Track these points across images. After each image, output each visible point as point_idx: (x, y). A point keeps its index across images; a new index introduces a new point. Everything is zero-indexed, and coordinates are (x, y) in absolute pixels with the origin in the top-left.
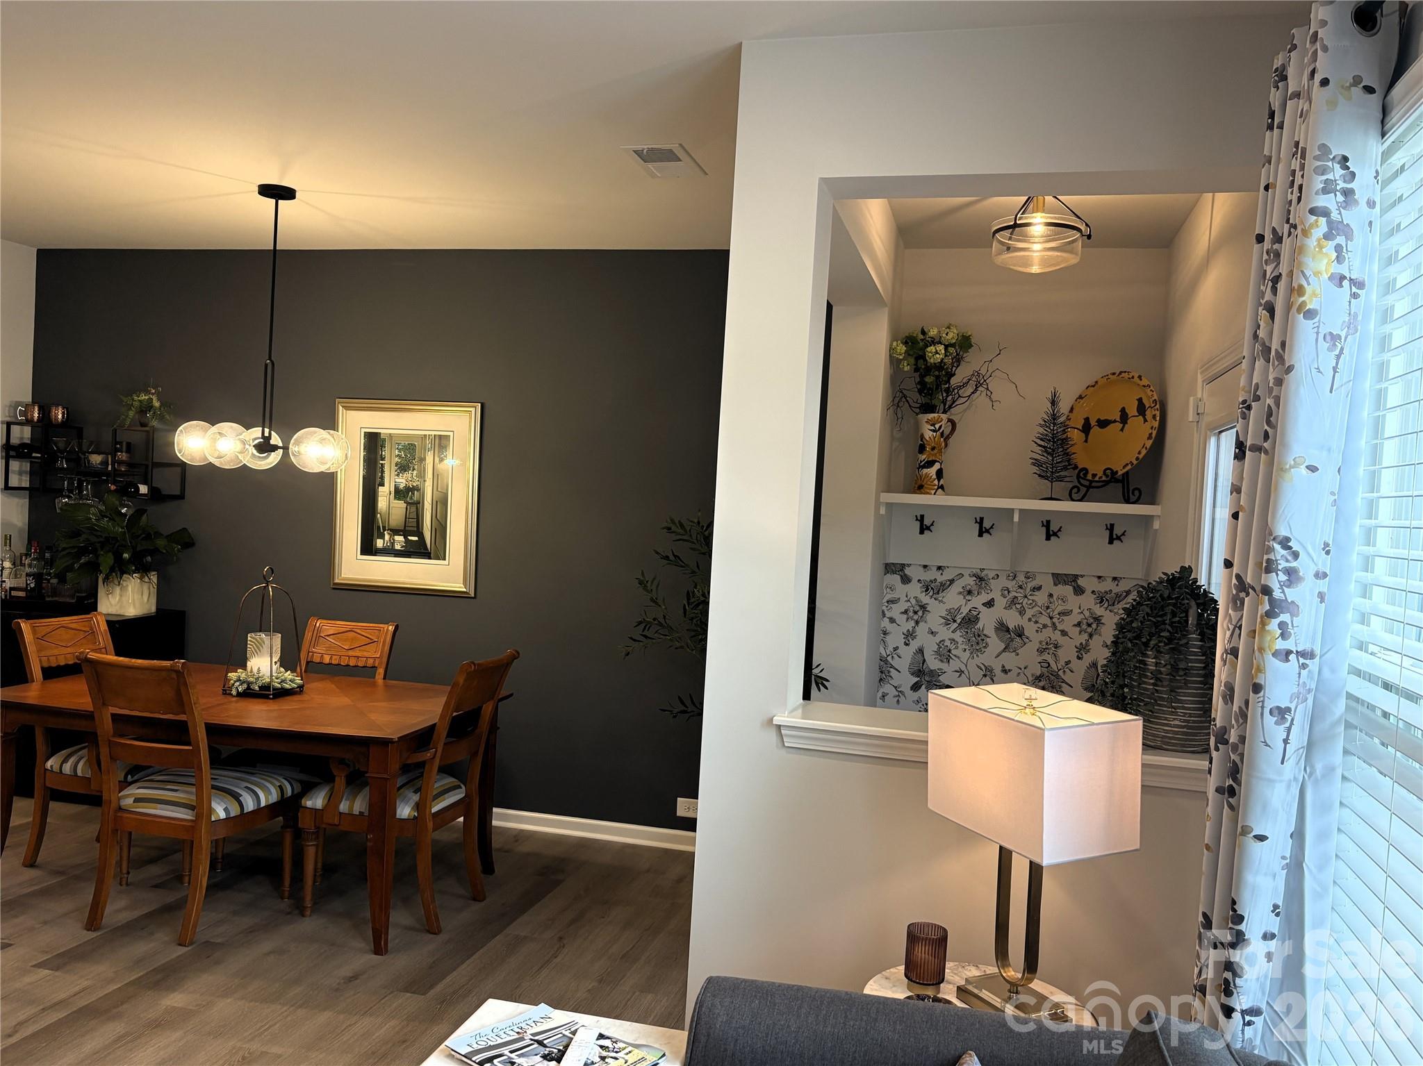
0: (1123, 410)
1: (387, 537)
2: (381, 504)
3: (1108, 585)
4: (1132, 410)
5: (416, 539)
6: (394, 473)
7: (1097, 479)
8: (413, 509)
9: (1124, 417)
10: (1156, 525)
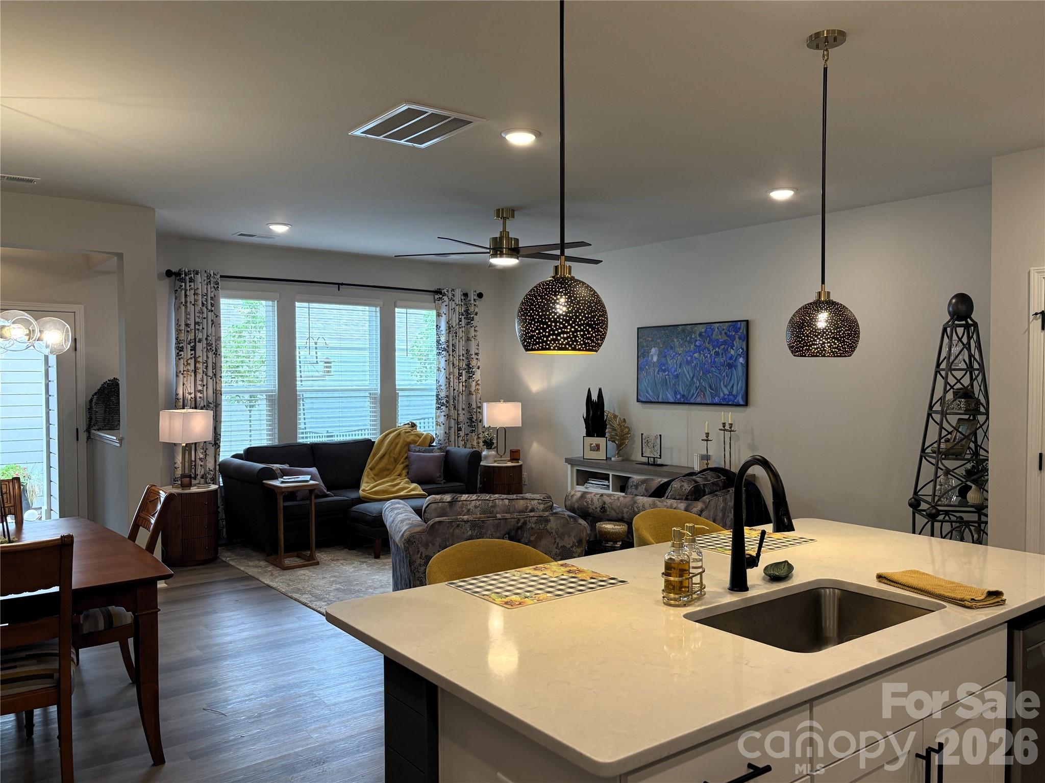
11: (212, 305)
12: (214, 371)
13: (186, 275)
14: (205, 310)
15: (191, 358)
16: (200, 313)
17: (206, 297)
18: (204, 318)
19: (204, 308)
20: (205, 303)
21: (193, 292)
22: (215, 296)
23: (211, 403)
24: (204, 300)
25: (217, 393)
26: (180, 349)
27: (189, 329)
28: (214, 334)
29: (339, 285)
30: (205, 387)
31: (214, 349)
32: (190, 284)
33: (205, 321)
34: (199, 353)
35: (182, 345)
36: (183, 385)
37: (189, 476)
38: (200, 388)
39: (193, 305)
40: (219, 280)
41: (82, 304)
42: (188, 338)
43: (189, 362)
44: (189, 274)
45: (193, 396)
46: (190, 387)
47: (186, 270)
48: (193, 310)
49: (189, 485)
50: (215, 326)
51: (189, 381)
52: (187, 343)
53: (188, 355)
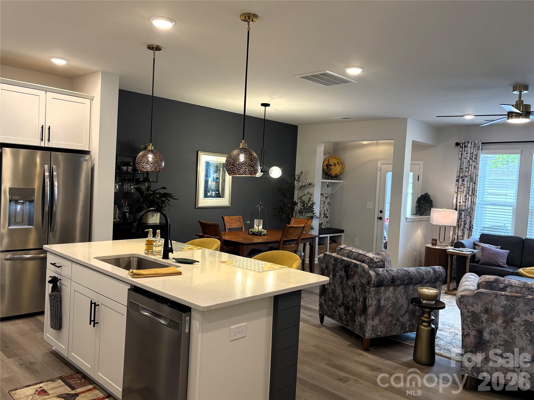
0: (334, 163)
1: (211, 192)
2: (210, 183)
3: (326, 195)
4: (336, 163)
5: (218, 192)
6: (213, 174)
7: (333, 176)
8: (217, 184)
9: (335, 165)
10: (342, 184)
11: (475, 158)
12: (473, 192)
13: (463, 144)
14: (471, 161)
15: (462, 185)
16: (468, 163)
17: (472, 155)
18: (470, 165)
19: (471, 160)
20: (471, 157)
21: (466, 152)
22: (477, 154)
23: (469, 208)
25: (473, 203)
26: (457, 181)
27: (462, 171)
28: (474, 173)
30: (467, 200)
32: (465, 148)
33: (470, 166)
34: (465, 183)
35: (458, 178)
36: (457, 198)
37: (436, 240)
38: (464, 200)
39: (466, 159)
40: (481, 145)
41: (422, 160)
42: (461, 175)
43: (460, 187)
44: (465, 144)
45: (461, 204)
46: (460, 199)
47: (463, 142)
48: (465, 162)
49: (435, 244)
50: (476, 169)
51: (460, 196)
52: (460, 178)
53: (460, 184)
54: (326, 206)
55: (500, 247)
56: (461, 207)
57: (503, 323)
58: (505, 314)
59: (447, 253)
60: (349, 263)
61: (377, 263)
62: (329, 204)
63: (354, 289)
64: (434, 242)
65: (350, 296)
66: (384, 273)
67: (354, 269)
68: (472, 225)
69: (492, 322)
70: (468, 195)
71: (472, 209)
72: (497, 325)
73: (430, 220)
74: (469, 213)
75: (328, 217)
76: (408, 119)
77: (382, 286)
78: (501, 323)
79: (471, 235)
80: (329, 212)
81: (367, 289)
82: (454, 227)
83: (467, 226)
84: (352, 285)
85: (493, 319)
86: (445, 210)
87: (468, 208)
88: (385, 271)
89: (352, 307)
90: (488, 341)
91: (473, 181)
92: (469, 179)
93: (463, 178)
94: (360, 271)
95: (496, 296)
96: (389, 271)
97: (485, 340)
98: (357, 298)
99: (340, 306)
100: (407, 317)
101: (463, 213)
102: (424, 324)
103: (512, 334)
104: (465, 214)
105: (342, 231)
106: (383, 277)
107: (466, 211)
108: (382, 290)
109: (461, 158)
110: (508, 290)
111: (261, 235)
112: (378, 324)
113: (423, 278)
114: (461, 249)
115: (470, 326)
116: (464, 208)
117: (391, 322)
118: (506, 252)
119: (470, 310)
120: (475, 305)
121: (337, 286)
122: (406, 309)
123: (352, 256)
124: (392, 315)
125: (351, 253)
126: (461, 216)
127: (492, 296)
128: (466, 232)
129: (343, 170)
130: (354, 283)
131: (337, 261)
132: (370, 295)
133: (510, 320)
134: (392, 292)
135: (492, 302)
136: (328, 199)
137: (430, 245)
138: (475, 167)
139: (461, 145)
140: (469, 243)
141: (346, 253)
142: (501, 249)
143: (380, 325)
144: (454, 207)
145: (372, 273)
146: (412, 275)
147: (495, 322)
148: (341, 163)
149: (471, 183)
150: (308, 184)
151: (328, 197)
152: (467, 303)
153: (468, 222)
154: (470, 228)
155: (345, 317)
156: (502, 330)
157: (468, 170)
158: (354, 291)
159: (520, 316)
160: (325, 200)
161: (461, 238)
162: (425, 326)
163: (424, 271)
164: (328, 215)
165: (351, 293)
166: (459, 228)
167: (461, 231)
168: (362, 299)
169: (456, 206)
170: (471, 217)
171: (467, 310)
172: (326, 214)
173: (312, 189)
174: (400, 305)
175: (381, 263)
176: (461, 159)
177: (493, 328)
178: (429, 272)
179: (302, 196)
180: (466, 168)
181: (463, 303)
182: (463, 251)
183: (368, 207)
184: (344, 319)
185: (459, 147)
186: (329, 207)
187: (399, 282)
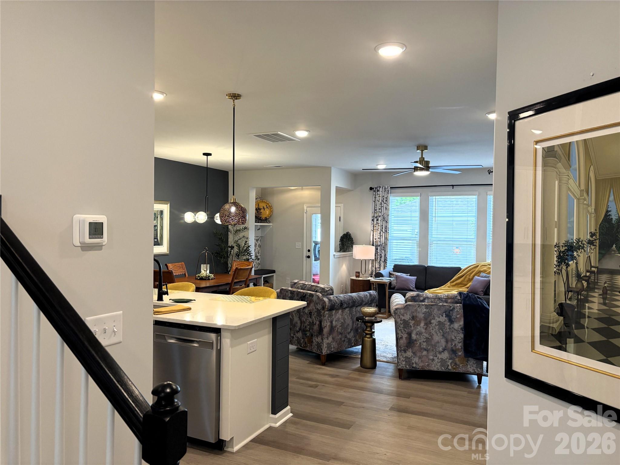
0: (263, 207)
4: (265, 207)
5: (156, 240)
7: (263, 219)
8: (156, 232)
9: (264, 209)
10: (271, 227)
11: (386, 201)
12: (386, 229)
13: (376, 189)
14: (383, 203)
15: (377, 224)
16: (380, 204)
17: (383, 198)
20: (383, 200)
21: (378, 196)
22: (387, 197)
24: (383, 199)
25: (386, 239)
26: (373, 220)
27: (376, 212)
28: (386, 213)
29: (453, 186)
30: (381, 237)
31: (386, 220)
32: (378, 192)
33: (383, 208)
34: (379, 222)
35: (373, 218)
36: (373, 235)
37: (359, 273)
38: (379, 237)
39: (378, 201)
40: (390, 189)
41: (342, 203)
42: (376, 216)
43: (375, 225)
44: (377, 188)
45: (377, 240)
46: (376, 236)
47: (376, 187)
48: (378, 203)
49: (358, 276)
50: (387, 210)
51: (375, 234)
52: (375, 218)
53: (375, 223)
54: (257, 249)
55: (409, 274)
56: (377, 243)
57: (424, 325)
58: (425, 319)
59: (371, 282)
60: (305, 294)
61: (328, 291)
62: (260, 246)
63: (311, 315)
64: (358, 274)
65: (307, 322)
66: (334, 299)
67: (310, 299)
68: (387, 258)
69: (417, 325)
70: (382, 232)
71: (386, 244)
72: (420, 327)
73: (352, 256)
74: (384, 248)
75: (259, 259)
76: (332, 168)
77: (333, 310)
78: (423, 325)
79: (386, 266)
80: (260, 254)
81: (322, 314)
82: (373, 260)
83: (383, 259)
84: (309, 312)
85: (417, 323)
86: (365, 246)
87: (382, 243)
88: (335, 297)
89: (309, 330)
90: (416, 340)
91: (385, 220)
92: (382, 218)
93: (377, 218)
94: (315, 299)
95: (419, 306)
96: (338, 297)
97: (413, 340)
98: (313, 322)
99: (298, 332)
100: (352, 334)
101: (379, 248)
102: (368, 336)
103: (430, 333)
104: (380, 248)
105: (274, 272)
106: (334, 302)
107: (381, 246)
108: (333, 313)
109: (375, 200)
110: (426, 301)
111: (209, 279)
112: (332, 342)
113: (362, 301)
114: (381, 278)
115: (403, 331)
116: (379, 244)
117: (341, 339)
118: (414, 278)
119: (402, 319)
120: (405, 314)
121: (295, 315)
122: (351, 327)
123: (306, 288)
124: (341, 334)
125: (305, 286)
126: (377, 251)
127: (416, 306)
128: (382, 264)
129: (271, 213)
130: (311, 310)
131: (293, 294)
132: (325, 318)
133: (429, 323)
134: (340, 314)
135: (416, 310)
136: (259, 241)
137: (354, 278)
138: (386, 208)
139: (375, 189)
140: (386, 273)
141: (300, 286)
142: (410, 276)
143: (333, 342)
144: (372, 243)
145: (325, 299)
146: (355, 299)
147: (419, 325)
148: (270, 207)
149: (384, 222)
150: (244, 227)
151: (258, 240)
152: (400, 314)
153: (383, 255)
154: (385, 260)
155: (303, 340)
156: (424, 331)
157: (380, 211)
158: (310, 317)
159: (435, 319)
160: (256, 243)
161: (378, 269)
162: (368, 338)
163: (363, 295)
164: (259, 257)
165: (308, 319)
166: (376, 261)
167: (378, 264)
168: (318, 323)
169: (373, 242)
170: (385, 251)
171: (400, 319)
172: (258, 256)
173: (247, 232)
174: (347, 324)
175: (331, 291)
176: (375, 202)
177: (417, 330)
178: (367, 295)
179: (238, 240)
180: (379, 209)
181: (397, 314)
182: (383, 280)
183: (296, 248)
184: (302, 342)
185: (372, 191)
186: (259, 249)
187: (346, 305)
